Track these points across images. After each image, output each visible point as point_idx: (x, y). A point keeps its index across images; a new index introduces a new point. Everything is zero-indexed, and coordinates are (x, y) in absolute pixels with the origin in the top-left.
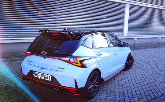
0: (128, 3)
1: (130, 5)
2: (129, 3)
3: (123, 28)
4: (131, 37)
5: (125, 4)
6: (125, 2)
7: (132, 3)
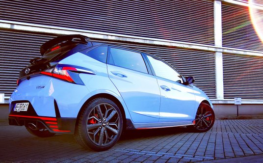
0: (218, 50)
1: (223, 53)
2: (221, 50)
3: (215, 87)
4: (230, 101)
5: (215, 52)
6: (213, 50)
7: (226, 51)
